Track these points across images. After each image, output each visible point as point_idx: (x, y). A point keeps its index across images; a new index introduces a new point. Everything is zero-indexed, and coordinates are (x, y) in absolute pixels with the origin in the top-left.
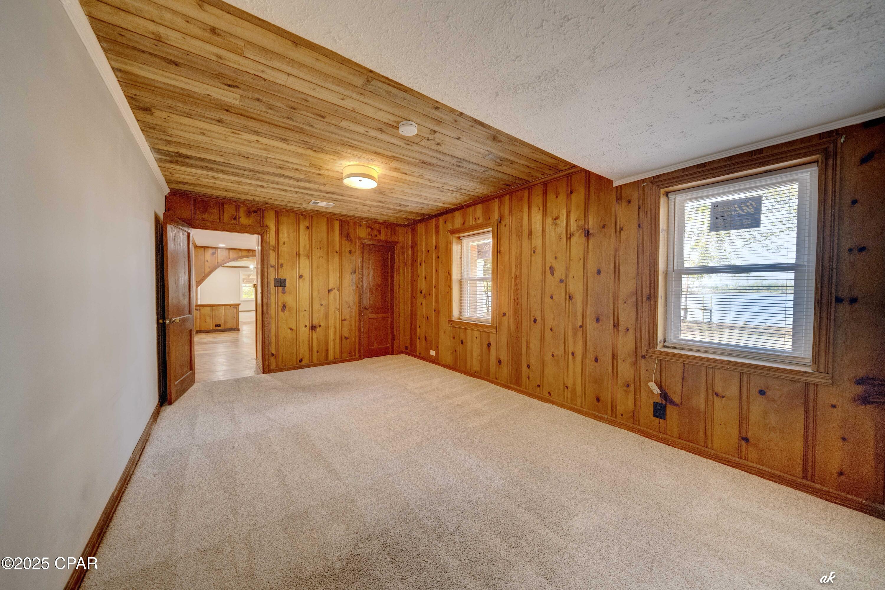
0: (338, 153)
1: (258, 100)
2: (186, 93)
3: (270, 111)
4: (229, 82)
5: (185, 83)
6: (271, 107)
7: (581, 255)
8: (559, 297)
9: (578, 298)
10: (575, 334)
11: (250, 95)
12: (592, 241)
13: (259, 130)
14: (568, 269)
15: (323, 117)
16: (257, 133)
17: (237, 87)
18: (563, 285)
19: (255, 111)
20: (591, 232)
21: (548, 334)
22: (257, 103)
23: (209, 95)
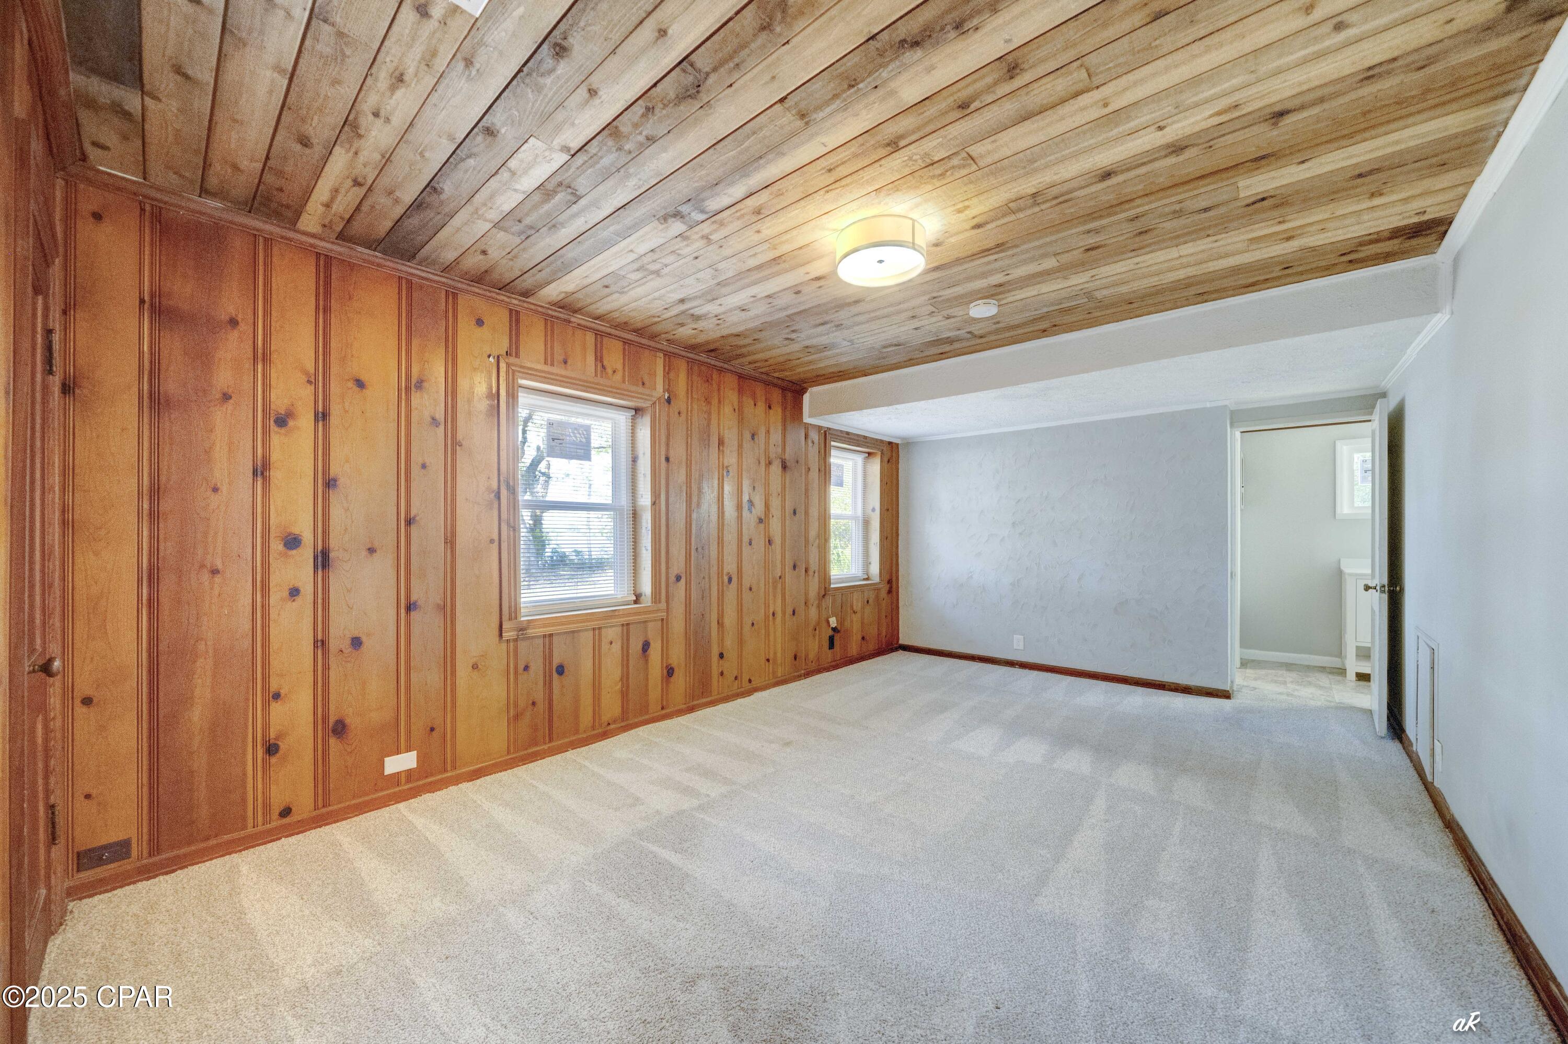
0: (978, 226)
1: (1206, 210)
2: (1358, 137)
3: (1177, 207)
4: (1265, 203)
5: (1355, 156)
6: (1178, 214)
7: (779, 490)
8: (760, 543)
9: (777, 540)
10: (775, 588)
11: (1222, 210)
12: (788, 475)
13: (1172, 160)
14: (767, 506)
15: (1088, 250)
16: (1176, 148)
17: (1248, 205)
18: (762, 526)
19: (1202, 190)
20: (788, 464)
21: (747, 596)
22: (1204, 204)
23: (1303, 162)
